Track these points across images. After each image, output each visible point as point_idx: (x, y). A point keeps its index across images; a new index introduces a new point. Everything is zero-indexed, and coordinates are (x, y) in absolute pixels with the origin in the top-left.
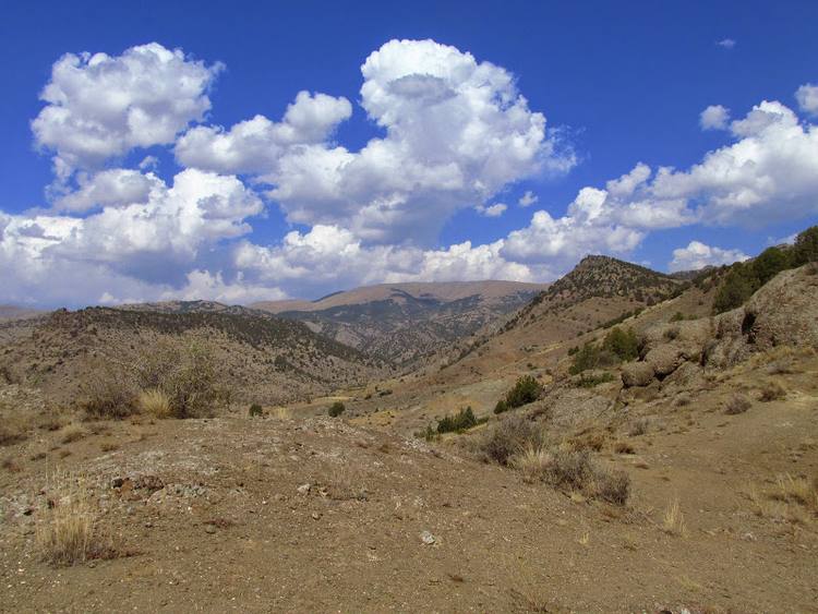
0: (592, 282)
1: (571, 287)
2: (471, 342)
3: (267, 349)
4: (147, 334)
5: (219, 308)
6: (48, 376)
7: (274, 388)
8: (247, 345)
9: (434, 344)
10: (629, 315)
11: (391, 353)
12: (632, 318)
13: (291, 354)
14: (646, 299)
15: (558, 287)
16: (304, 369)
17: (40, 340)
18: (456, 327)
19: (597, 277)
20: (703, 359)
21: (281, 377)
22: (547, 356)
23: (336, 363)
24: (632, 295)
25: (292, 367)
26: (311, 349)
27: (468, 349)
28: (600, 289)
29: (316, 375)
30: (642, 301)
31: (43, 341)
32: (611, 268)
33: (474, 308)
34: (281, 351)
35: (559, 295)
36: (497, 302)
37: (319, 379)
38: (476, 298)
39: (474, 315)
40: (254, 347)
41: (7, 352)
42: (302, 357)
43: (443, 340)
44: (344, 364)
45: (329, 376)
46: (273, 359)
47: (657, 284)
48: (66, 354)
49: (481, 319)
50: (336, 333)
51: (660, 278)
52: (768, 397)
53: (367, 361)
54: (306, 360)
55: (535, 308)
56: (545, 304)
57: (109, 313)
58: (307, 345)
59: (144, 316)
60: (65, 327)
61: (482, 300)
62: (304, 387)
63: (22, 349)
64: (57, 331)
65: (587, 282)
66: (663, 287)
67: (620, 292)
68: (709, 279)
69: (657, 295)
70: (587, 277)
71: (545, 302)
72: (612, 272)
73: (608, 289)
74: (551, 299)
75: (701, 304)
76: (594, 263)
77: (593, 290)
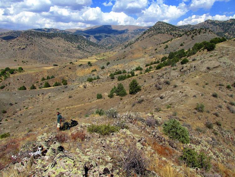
0: (159, 29)
1: (153, 30)
2: (127, 43)
3: (74, 43)
4: (44, 39)
5: (58, 31)
6: (24, 50)
7: (78, 54)
8: (69, 42)
9: (116, 43)
10: (169, 41)
11: (105, 45)
12: (170, 42)
13: (81, 45)
14: (173, 35)
15: (151, 29)
16: (84, 49)
17: (19, 41)
18: (122, 38)
19: (160, 28)
21: (79, 51)
23: (92, 47)
24: (169, 34)
25: (82, 49)
26: (86, 44)
27: (126, 45)
28: (161, 31)
29: (87, 50)
30: (172, 35)
31: (20, 41)
32: (164, 25)
33: (126, 33)
34: (78, 44)
35: (150, 32)
36: (133, 31)
37: (88, 52)
38: (127, 30)
39: (127, 35)
40: (71, 43)
41: (11, 44)
42: (83, 46)
43: (118, 42)
44: (94, 48)
45: (90, 51)
46: (77, 46)
47: (176, 30)
48: (27, 45)
49: (128, 36)
50: (90, 39)
51: (176, 29)
53: (100, 47)
54: (85, 47)
55: (144, 35)
56: (146, 34)
57: (33, 33)
58: (84, 42)
59: (42, 34)
60: (25, 37)
61: (128, 31)
62: (85, 54)
63: (14, 43)
64: (23, 38)
65: (158, 29)
66: (177, 31)
67: (166, 32)
68: (189, 33)
69: (176, 34)
70: (158, 27)
71: (147, 33)
72: (165, 26)
73: (163, 31)
74: (148, 33)
75: (186, 39)
76: (160, 23)
77: (159, 31)
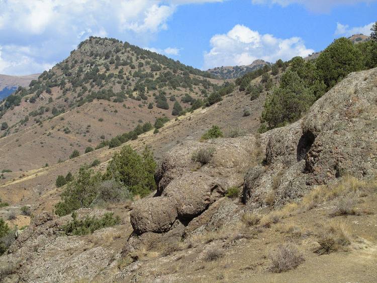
0: (94, 77)
1: (63, 84)
10: (146, 129)
12: (151, 133)
14: (171, 105)
15: (45, 82)
19: (102, 70)
20: (244, 195)
22: (23, 187)
24: (152, 99)
28: (107, 88)
30: (166, 108)
32: (123, 57)
35: (45, 95)
47: (188, 83)
51: (191, 76)
52: (326, 248)
56: (23, 109)
65: (88, 77)
66: (196, 88)
67: (135, 94)
68: (259, 79)
69: (187, 100)
70: (87, 70)
71: (23, 104)
72: (125, 64)
73: (117, 89)
74: (33, 101)
75: (246, 115)
76: (98, 48)
77: (96, 89)
